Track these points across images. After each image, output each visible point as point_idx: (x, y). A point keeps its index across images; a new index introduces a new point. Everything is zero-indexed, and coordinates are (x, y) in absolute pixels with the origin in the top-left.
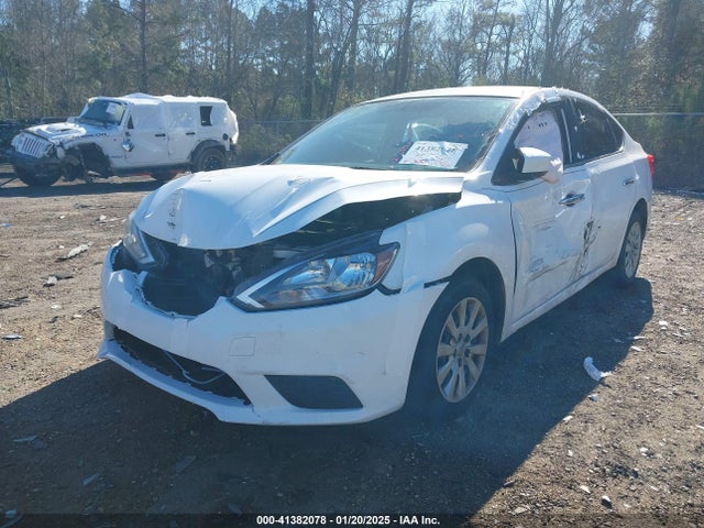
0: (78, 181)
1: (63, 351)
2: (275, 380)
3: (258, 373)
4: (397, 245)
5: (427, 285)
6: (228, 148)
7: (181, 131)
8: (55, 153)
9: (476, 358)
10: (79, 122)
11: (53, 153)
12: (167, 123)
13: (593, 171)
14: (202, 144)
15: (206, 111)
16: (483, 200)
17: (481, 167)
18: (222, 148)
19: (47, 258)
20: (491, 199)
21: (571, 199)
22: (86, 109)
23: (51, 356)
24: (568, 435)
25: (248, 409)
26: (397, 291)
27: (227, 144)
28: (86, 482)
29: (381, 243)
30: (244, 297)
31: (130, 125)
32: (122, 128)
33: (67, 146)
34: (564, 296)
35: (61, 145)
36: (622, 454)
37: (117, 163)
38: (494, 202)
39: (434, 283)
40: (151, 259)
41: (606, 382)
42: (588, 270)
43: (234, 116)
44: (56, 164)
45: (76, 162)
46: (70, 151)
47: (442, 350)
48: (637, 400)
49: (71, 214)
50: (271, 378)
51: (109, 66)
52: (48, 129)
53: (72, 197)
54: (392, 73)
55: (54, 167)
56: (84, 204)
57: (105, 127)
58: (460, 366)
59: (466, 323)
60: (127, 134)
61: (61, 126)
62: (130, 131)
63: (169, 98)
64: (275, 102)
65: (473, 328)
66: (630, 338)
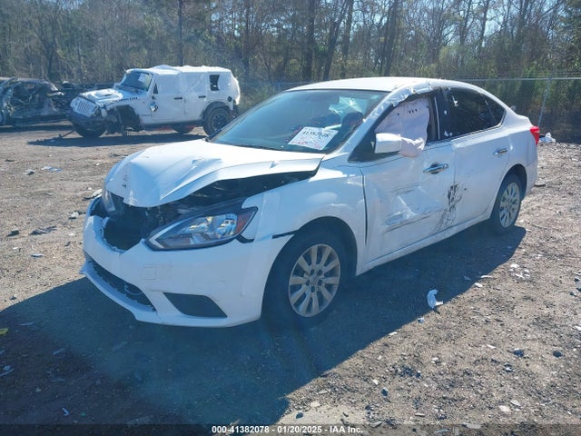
0: (116, 134)
1: (68, 267)
2: (171, 296)
3: (159, 291)
4: (255, 209)
5: (275, 237)
6: (232, 108)
7: (195, 95)
8: (100, 113)
9: (329, 287)
10: (119, 88)
11: (99, 114)
12: (183, 88)
13: (458, 146)
14: (210, 106)
15: (214, 79)
16: (338, 174)
17: (341, 149)
18: (227, 108)
19: (78, 197)
20: (344, 173)
21: (435, 168)
22: (125, 78)
23: (58, 270)
24: (386, 345)
25: (154, 313)
26: (252, 240)
27: (231, 105)
28: (55, 353)
29: (243, 207)
30: (153, 240)
31: (156, 91)
32: (149, 93)
33: (108, 108)
34: (429, 242)
35: (105, 107)
36: (418, 361)
37: (146, 120)
38: (346, 176)
39: (282, 235)
40: (113, 209)
41: (439, 309)
42: (455, 223)
43: (237, 82)
44: (100, 122)
45: (115, 120)
46: (111, 112)
47: (293, 280)
48: (454, 324)
49: (104, 162)
50: (168, 295)
51: (154, 37)
52: (96, 95)
53: (110, 147)
54: (382, 39)
55: (99, 124)
56: (116, 153)
57: (137, 92)
58: (313, 291)
59: (318, 262)
60: (153, 98)
61: (105, 92)
62: (155, 95)
63: (187, 69)
64: (285, 63)
65: (325, 265)
66: (478, 277)
